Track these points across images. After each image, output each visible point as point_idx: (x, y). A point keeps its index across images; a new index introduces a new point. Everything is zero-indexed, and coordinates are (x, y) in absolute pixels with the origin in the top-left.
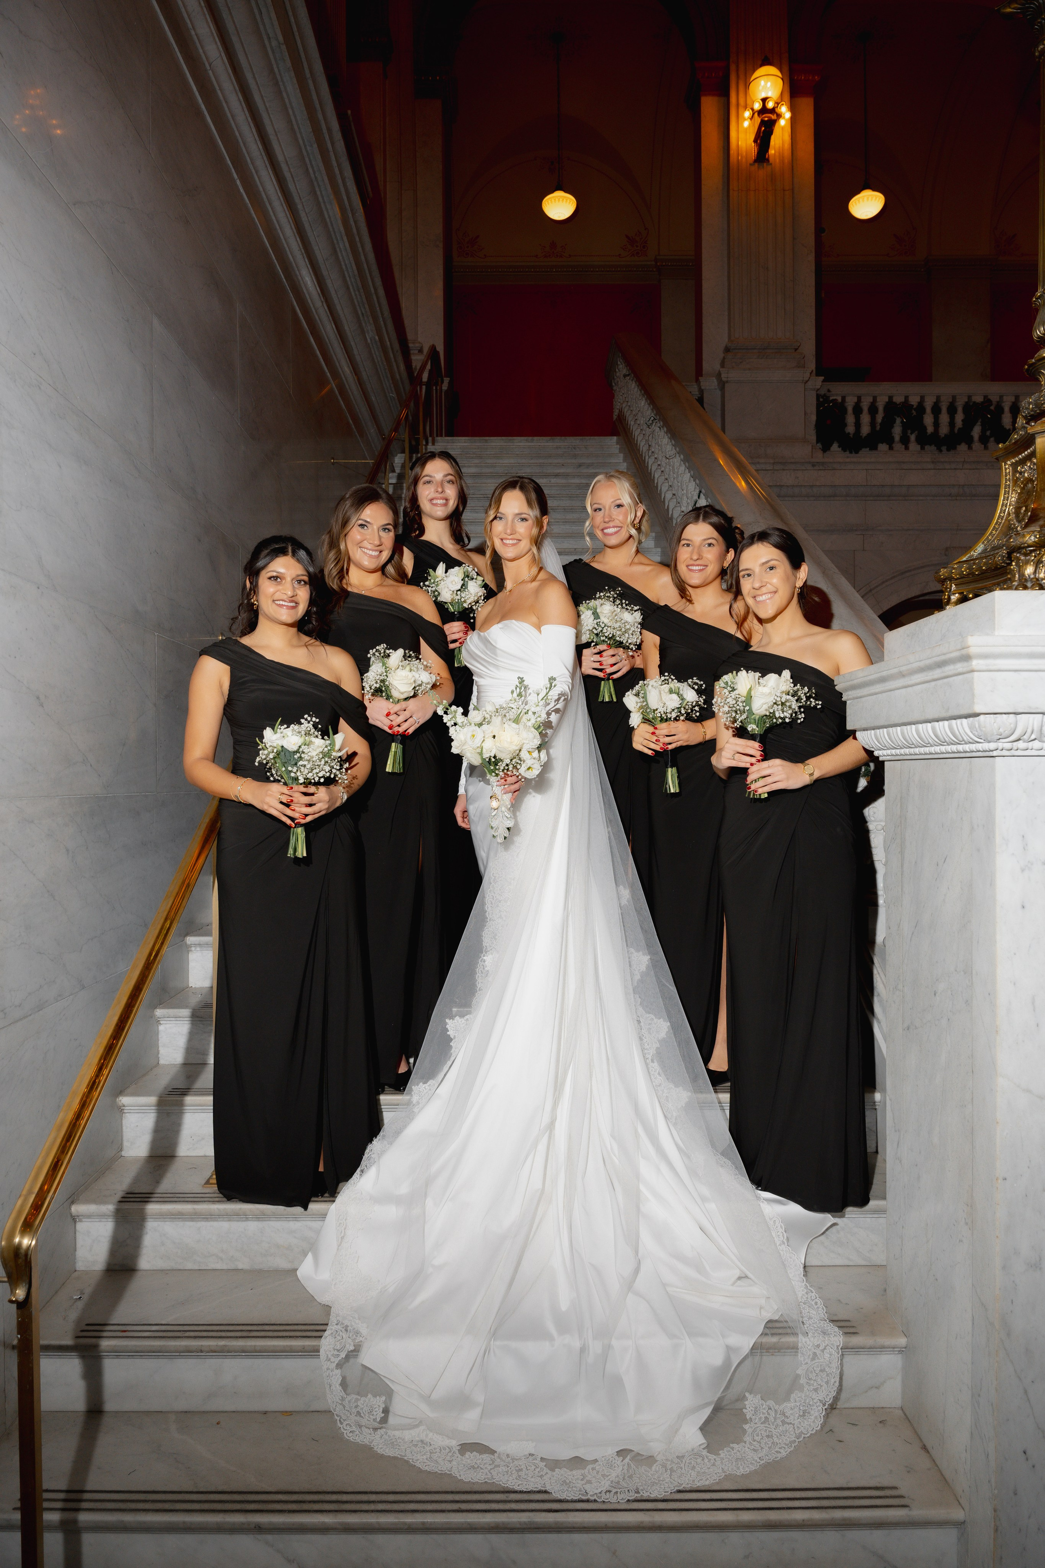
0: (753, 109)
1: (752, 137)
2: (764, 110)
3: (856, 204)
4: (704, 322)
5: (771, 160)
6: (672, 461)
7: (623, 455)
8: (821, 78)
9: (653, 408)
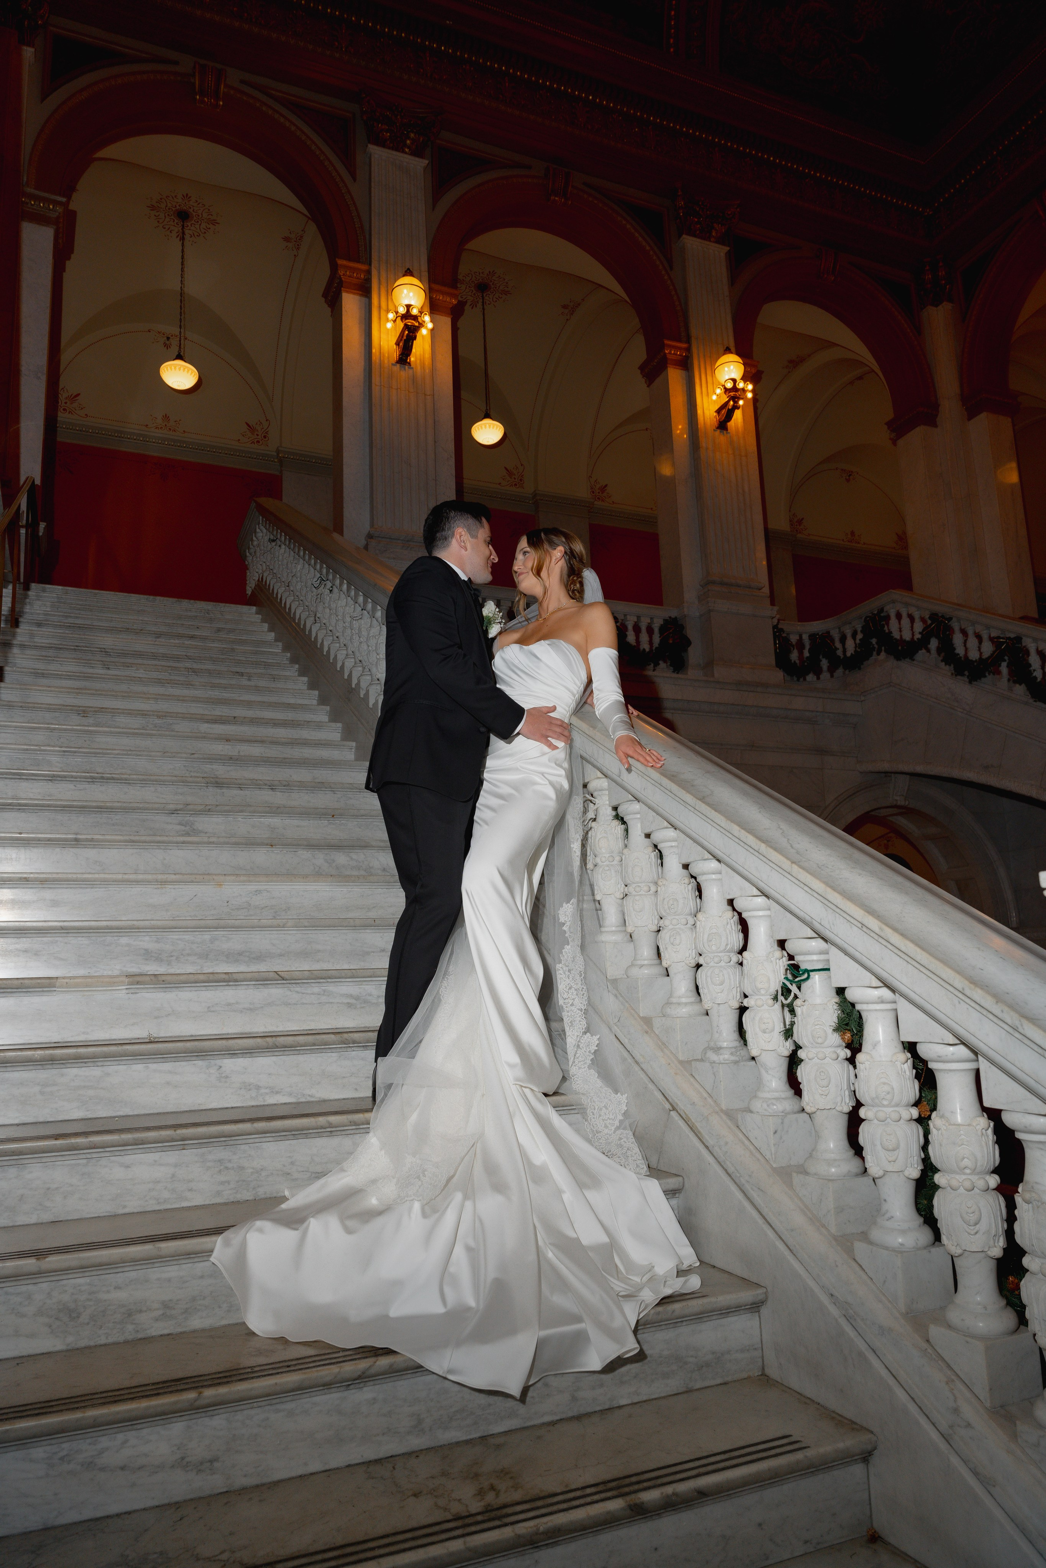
0: (397, 313)
1: (394, 340)
2: (407, 316)
3: (479, 429)
4: (345, 505)
5: (412, 364)
6: (356, 624)
7: (266, 626)
8: (459, 301)
9: (321, 567)
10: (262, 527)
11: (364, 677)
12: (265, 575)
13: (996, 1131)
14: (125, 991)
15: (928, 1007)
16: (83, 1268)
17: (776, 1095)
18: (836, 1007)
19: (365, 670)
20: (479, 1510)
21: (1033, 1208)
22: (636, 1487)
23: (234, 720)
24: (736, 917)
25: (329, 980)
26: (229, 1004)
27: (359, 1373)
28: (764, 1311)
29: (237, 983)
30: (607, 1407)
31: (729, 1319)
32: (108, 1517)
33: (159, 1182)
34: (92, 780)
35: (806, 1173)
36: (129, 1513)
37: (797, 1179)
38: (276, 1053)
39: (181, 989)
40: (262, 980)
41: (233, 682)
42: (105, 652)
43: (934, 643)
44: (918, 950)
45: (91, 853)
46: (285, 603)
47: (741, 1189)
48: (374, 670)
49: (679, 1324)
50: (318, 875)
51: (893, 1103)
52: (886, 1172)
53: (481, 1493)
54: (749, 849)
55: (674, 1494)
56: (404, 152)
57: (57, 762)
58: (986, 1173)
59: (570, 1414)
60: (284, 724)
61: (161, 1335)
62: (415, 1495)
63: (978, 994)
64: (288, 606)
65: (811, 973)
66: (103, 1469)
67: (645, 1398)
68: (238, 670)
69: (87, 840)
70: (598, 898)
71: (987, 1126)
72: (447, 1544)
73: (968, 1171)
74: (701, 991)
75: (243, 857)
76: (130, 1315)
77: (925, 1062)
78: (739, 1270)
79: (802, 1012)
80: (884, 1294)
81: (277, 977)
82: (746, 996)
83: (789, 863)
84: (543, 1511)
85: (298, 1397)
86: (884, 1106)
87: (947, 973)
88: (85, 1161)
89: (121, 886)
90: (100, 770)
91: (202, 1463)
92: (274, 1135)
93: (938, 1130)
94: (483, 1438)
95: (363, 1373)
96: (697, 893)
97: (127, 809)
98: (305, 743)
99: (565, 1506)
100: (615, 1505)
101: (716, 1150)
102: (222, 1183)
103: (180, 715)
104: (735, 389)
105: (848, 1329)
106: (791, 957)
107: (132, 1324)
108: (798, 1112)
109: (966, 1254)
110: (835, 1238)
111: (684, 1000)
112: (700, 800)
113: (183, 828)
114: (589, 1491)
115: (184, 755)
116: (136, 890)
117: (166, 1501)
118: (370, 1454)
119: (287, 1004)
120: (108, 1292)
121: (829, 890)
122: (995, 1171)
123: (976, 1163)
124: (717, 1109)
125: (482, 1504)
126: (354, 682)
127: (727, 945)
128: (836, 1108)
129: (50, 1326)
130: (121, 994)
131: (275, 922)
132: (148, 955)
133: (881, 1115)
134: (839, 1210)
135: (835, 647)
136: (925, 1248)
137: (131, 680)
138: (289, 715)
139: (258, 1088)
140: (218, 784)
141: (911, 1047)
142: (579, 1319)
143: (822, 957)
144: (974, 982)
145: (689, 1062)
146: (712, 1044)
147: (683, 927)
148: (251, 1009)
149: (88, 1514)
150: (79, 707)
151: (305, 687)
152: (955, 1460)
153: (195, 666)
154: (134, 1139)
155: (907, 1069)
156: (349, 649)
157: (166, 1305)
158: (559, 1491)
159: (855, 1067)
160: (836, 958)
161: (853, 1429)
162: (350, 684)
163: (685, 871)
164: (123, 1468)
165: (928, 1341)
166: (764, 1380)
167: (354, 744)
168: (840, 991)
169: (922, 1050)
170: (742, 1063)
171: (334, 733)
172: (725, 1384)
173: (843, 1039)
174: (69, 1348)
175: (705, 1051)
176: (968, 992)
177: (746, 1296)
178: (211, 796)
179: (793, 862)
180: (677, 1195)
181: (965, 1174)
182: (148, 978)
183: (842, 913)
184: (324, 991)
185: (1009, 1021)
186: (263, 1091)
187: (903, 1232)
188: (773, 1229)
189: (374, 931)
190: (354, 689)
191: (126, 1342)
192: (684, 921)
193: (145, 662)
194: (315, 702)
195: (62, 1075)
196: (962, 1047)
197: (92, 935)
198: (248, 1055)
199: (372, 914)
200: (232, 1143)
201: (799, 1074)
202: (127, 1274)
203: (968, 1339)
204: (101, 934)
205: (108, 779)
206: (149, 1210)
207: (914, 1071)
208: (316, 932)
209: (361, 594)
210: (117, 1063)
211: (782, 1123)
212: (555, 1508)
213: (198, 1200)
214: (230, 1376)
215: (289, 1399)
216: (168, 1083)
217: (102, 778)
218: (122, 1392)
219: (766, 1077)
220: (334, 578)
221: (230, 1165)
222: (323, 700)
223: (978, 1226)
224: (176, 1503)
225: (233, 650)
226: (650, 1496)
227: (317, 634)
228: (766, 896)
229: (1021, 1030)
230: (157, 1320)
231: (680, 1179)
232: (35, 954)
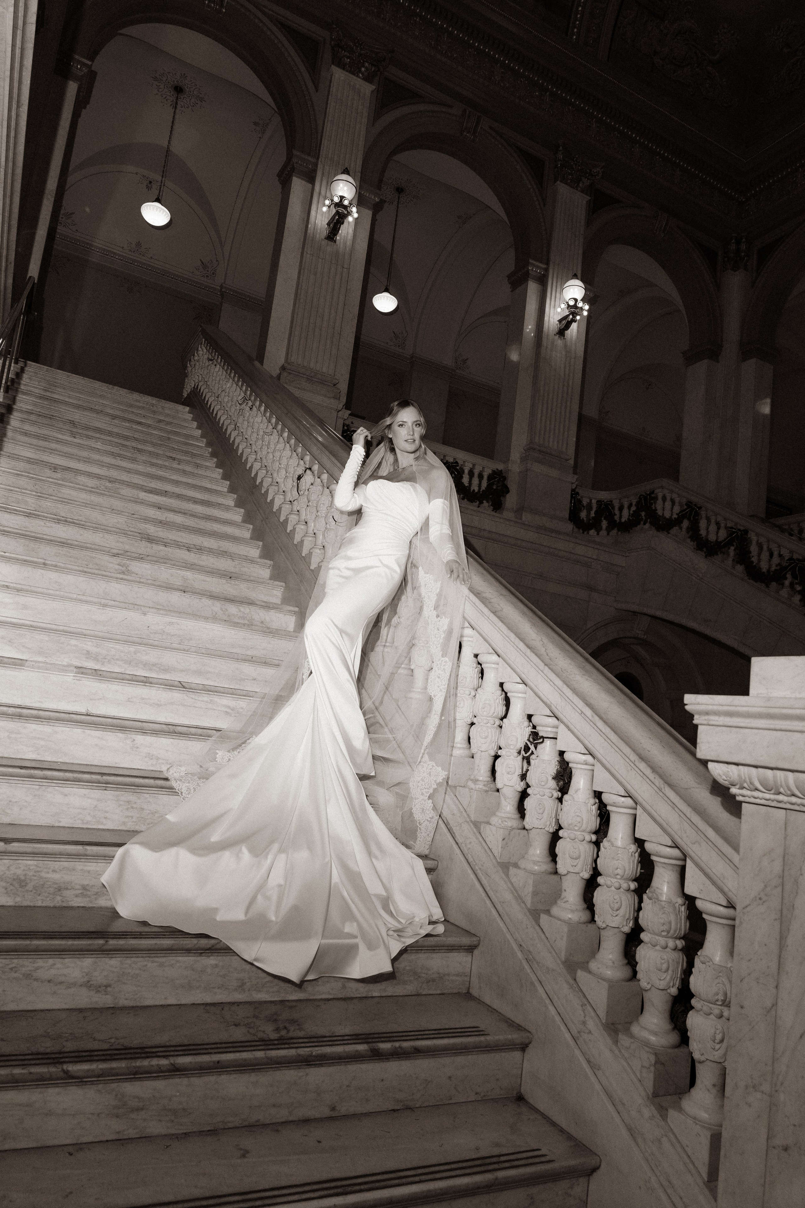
0: (332, 200)
1: (327, 221)
2: (339, 205)
3: (378, 299)
4: (268, 341)
5: (337, 242)
6: (267, 438)
7: (195, 424)
8: (381, 199)
9: (247, 390)
10: (203, 347)
11: (266, 479)
12: (200, 384)
13: (640, 855)
14: (72, 677)
15: (613, 770)
16: (34, 854)
17: (509, 815)
18: (557, 763)
19: (268, 474)
20: (276, 1038)
21: (652, 903)
22: (377, 1040)
23: (165, 493)
24: (504, 695)
25: (215, 693)
26: (143, 699)
27: (210, 946)
28: (476, 952)
29: (151, 685)
30: (364, 995)
31: (452, 954)
32: (35, 1011)
33: (85, 809)
34: (58, 521)
35: (519, 868)
36: (49, 1010)
37: (512, 871)
38: (174, 737)
39: (111, 682)
40: (169, 685)
41: (167, 464)
42: (72, 423)
43: (686, 524)
44: (613, 733)
45: (53, 575)
46: (213, 410)
47: (474, 873)
48: (275, 475)
49: (419, 951)
50: (214, 619)
51: (581, 829)
52: (569, 872)
53: (277, 1030)
54: (519, 651)
55: (400, 1047)
56: (358, 76)
57: (33, 503)
58: (630, 880)
59: (340, 996)
60: (203, 503)
61: (78, 907)
62: (236, 1025)
63: (642, 766)
64: (215, 412)
65: (545, 739)
66: (36, 980)
67: (390, 994)
68: (171, 455)
69: (52, 565)
70: (412, 667)
71: (635, 851)
72: (254, 1053)
73: (619, 877)
74: (471, 741)
75: (163, 597)
76: (60, 890)
77: (605, 806)
78: (463, 924)
79: (535, 764)
80: (553, 948)
81: (180, 685)
82: (500, 748)
83: (542, 664)
84: (316, 1044)
85: (168, 955)
86: (576, 830)
87: (627, 750)
88: (37, 787)
89: (73, 603)
90: (63, 515)
91: (100, 987)
92: (168, 790)
93: (605, 848)
94: (282, 1002)
95: (213, 946)
96: (480, 675)
97: (83, 547)
98: (216, 520)
99: (330, 1043)
100: (362, 1048)
101: (463, 847)
102: (127, 817)
103: (126, 483)
104: (575, 306)
105: (527, 967)
106: (534, 727)
107: (60, 896)
108: (521, 829)
109: (608, 928)
110: (529, 911)
111: (459, 745)
112: (493, 613)
113: (120, 567)
114: (346, 1038)
115: (127, 514)
116: (85, 607)
117: (74, 1007)
118: (208, 998)
119: (184, 706)
120: (48, 873)
121: (565, 686)
122: (635, 880)
123: (625, 872)
124: (468, 820)
125: (278, 1035)
126: (259, 481)
127: (494, 713)
128: (546, 829)
129: (6, 889)
130: (69, 678)
131: (182, 647)
132: (88, 655)
133: (572, 836)
134: (535, 893)
135: (614, 513)
136: (584, 923)
137: (92, 450)
138: (205, 497)
139: (158, 759)
140: (150, 539)
141: (598, 795)
142: (356, 937)
143: (554, 730)
144: (642, 758)
145: (455, 787)
146: (472, 777)
147: (467, 696)
148: (158, 705)
149: (22, 1006)
150: (52, 464)
151: (219, 477)
152: (577, 1052)
153: (139, 446)
154: (73, 777)
155: (594, 808)
156: (258, 455)
157: (84, 888)
158: (327, 1035)
159: (562, 803)
160: (562, 731)
161: (519, 1029)
162: (255, 482)
163: (475, 659)
164: (49, 981)
165: (575, 980)
166: (468, 996)
167: (251, 527)
168: (562, 753)
169: (604, 797)
170: (490, 793)
171: (237, 516)
172: (443, 994)
173: (558, 785)
174: (17, 905)
175: (467, 780)
176: (637, 763)
177: (466, 941)
178: (143, 548)
179: (545, 665)
180: (432, 873)
181: (616, 878)
182: (90, 671)
183: (571, 703)
184: (211, 700)
185: (657, 784)
186: (160, 761)
187: (572, 911)
188: (491, 900)
189: (250, 665)
190: (258, 486)
191: (55, 907)
192: (468, 693)
193: (102, 437)
194: (226, 490)
195: (25, 728)
196: (629, 799)
197: (52, 634)
198: (155, 735)
199: (250, 653)
200: (138, 791)
201: (526, 803)
202: (61, 863)
203: (600, 980)
204: (58, 635)
205: (70, 522)
206: (76, 826)
207: (599, 811)
208: (210, 658)
209: (274, 416)
210: (64, 725)
211: (509, 834)
212: (324, 1043)
213: (110, 826)
214: (126, 935)
215: (162, 955)
216: (96, 745)
217: (66, 521)
218: (55, 934)
219: (504, 803)
220: (255, 400)
221: (135, 806)
222: (232, 489)
223: (618, 911)
224: (79, 1009)
225: (169, 439)
226: (385, 1046)
227: (235, 439)
228: (525, 684)
229: (663, 790)
230: (77, 896)
231: (436, 862)
232: (10, 641)
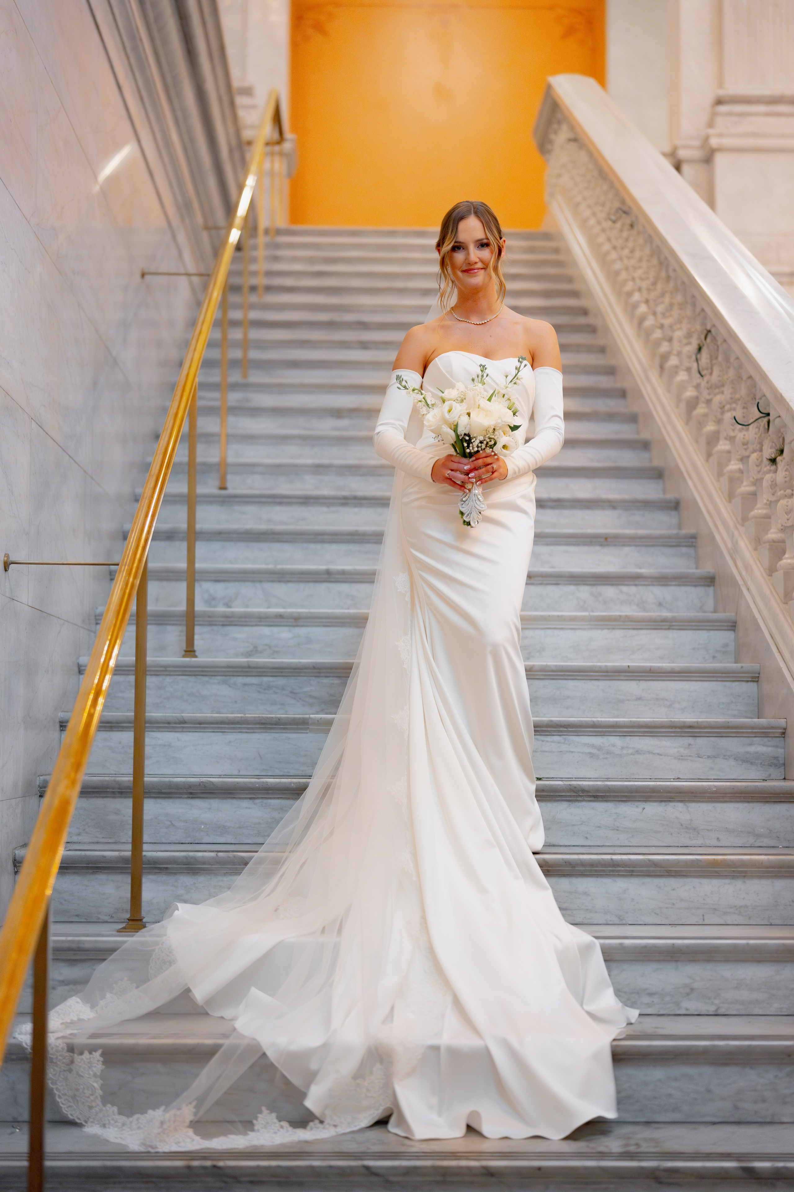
20: (619, 1152)
45: (343, 588)
100: (729, 1164)
114: (714, 1155)
125: (624, 1150)
158: (689, 1152)
232: (291, 692)
